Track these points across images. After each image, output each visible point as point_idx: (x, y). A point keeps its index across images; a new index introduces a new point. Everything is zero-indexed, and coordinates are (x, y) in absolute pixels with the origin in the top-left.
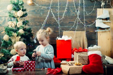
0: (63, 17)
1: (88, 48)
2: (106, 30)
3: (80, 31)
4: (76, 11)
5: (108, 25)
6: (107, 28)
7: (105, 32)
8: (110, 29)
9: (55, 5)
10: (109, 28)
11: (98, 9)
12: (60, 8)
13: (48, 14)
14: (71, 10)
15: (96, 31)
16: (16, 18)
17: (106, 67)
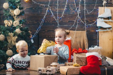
0: (62, 16)
1: (88, 49)
2: (108, 30)
3: (81, 31)
4: (76, 9)
5: (109, 25)
6: (109, 28)
7: (107, 32)
8: (111, 29)
9: (54, 2)
10: (111, 27)
11: (100, 8)
12: (60, 5)
13: (47, 12)
14: (71, 8)
15: (97, 31)
16: (13, 16)
17: (106, 69)
